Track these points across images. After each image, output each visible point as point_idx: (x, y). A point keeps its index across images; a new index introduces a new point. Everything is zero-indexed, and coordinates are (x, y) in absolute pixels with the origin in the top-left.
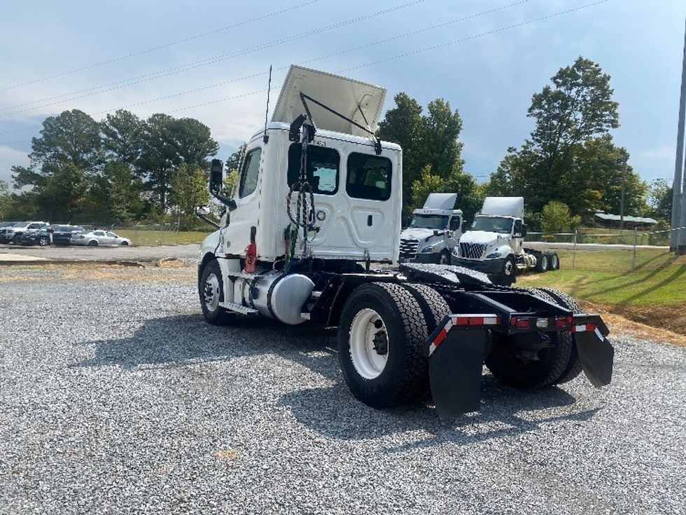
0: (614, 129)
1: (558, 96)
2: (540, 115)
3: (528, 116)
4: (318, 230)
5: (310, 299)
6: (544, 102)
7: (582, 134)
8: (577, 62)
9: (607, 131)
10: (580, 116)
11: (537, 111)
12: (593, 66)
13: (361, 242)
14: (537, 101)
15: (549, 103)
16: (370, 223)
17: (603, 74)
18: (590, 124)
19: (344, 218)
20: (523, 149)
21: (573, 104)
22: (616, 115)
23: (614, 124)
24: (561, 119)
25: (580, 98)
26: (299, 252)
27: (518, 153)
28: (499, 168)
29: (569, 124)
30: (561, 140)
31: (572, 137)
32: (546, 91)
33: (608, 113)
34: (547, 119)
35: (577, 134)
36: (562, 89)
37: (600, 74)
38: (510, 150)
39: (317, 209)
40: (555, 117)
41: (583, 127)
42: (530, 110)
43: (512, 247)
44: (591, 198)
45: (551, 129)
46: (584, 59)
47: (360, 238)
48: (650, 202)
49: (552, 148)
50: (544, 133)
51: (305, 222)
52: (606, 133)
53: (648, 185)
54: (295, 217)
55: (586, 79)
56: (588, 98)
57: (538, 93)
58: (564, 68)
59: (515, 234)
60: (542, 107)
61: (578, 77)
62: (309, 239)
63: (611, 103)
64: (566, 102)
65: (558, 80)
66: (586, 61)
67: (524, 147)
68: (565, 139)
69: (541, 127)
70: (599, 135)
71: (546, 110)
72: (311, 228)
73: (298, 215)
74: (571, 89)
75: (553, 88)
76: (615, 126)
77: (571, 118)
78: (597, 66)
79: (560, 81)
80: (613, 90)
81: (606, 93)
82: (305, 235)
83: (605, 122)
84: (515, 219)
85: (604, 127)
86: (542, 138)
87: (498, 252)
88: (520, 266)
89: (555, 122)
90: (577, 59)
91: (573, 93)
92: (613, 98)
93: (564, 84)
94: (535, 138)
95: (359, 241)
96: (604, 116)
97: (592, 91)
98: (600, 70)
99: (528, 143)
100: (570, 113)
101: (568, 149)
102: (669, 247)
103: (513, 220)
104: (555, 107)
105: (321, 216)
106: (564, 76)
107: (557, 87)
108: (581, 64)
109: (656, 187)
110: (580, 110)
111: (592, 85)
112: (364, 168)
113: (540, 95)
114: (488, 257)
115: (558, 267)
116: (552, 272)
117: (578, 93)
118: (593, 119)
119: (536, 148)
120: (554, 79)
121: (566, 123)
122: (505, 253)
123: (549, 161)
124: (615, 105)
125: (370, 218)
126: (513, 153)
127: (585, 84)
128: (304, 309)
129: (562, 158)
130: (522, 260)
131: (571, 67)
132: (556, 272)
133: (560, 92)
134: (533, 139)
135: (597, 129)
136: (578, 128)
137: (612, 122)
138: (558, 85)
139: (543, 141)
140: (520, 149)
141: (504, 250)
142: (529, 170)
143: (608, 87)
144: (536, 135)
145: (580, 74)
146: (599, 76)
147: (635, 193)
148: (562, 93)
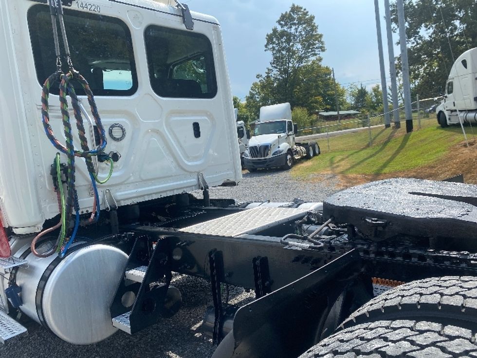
0: (323, 52)
1: (283, 34)
2: (273, 48)
3: (265, 50)
4: (115, 157)
5: (125, 286)
6: (274, 40)
7: (303, 58)
8: (292, 8)
9: (319, 54)
10: (299, 46)
11: (271, 46)
12: (302, 10)
13: (190, 164)
14: (270, 39)
15: (278, 39)
16: (197, 134)
17: (310, 15)
18: (307, 51)
19: (157, 132)
20: (266, 75)
21: (294, 38)
22: (322, 43)
23: (322, 49)
24: (288, 50)
25: (298, 34)
26: (86, 203)
27: (264, 78)
28: (250, 92)
29: (294, 53)
30: (291, 65)
31: (297, 62)
32: (275, 31)
33: (317, 42)
34: (279, 51)
35: (301, 59)
36: (285, 28)
37: (308, 15)
38: (258, 76)
39: (106, 122)
40: (283, 49)
41: (303, 54)
42: (266, 46)
43: (288, 143)
44: (316, 102)
45: (282, 58)
46: (296, 6)
47: (187, 157)
48: (349, 100)
49: (286, 71)
50: (278, 61)
51: (85, 147)
52: (318, 55)
53: (346, 88)
54: (62, 140)
55: (300, 19)
56: (303, 33)
57: (269, 34)
58: (284, 13)
59: (289, 132)
60: (274, 43)
61: (294, 19)
62: (102, 176)
63: (318, 35)
64: (289, 37)
65: (282, 22)
66: (297, 7)
67: (266, 73)
68: (293, 64)
69: (276, 58)
70: (314, 58)
71: (276, 44)
72: (102, 157)
73: (69, 135)
74: (291, 27)
75: (279, 28)
76: (323, 51)
77: (294, 49)
78: (305, 10)
79: (283, 23)
80: (317, 26)
81: (314, 28)
82: (91, 170)
83: (317, 48)
84: (287, 120)
85: (316, 52)
86: (277, 65)
87: (280, 149)
88: (297, 157)
89: (284, 52)
90: (291, 6)
91: (293, 30)
92: (319, 32)
93: (286, 24)
94: (273, 65)
95: (186, 162)
96: (315, 44)
97: (305, 28)
98: (307, 12)
99: (268, 70)
100: (293, 45)
101: (296, 71)
102: (384, 125)
103: (285, 121)
104: (282, 42)
105: (117, 133)
106: (286, 19)
107: (282, 27)
108: (295, 9)
109: (351, 90)
110: (299, 42)
111: (304, 24)
112: (169, 62)
113: (271, 34)
114: (274, 154)
115: (319, 153)
116: (317, 157)
117: (296, 29)
118: (308, 48)
119: (275, 72)
120: (279, 22)
121: (291, 52)
122: (285, 149)
123: (285, 81)
124: (321, 36)
125: (196, 126)
126: (260, 79)
127: (299, 24)
128: (116, 308)
129: (292, 78)
130: (297, 152)
131: (288, 12)
132: (320, 156)
133: (284, 31)
134: (272, 66)
135: (312, 54)
136: (300, 55)
137: (321, 48)
138: (282, 26)
139: (279, 67)
140: (264, 75)
141: (284, 146)
142: (273, 89)
143: (314, 23)
144: (274, 63)
145: (295, 16)
146: (307, 17)
147: (339, 95)
148: (286, 31)
